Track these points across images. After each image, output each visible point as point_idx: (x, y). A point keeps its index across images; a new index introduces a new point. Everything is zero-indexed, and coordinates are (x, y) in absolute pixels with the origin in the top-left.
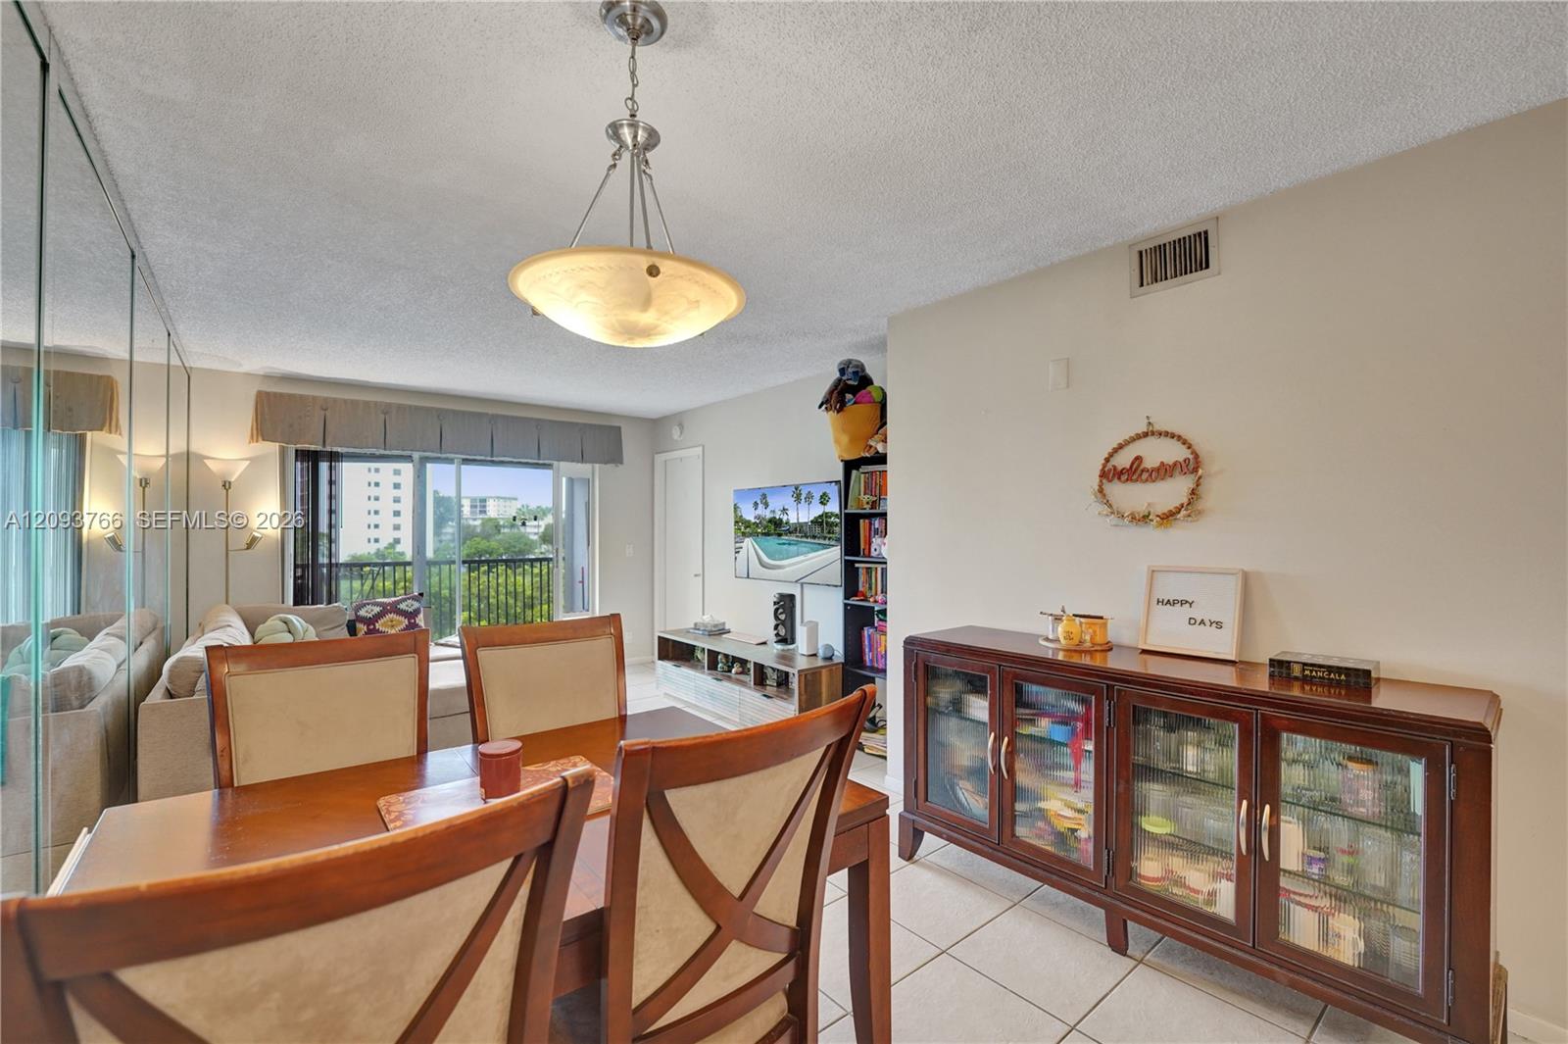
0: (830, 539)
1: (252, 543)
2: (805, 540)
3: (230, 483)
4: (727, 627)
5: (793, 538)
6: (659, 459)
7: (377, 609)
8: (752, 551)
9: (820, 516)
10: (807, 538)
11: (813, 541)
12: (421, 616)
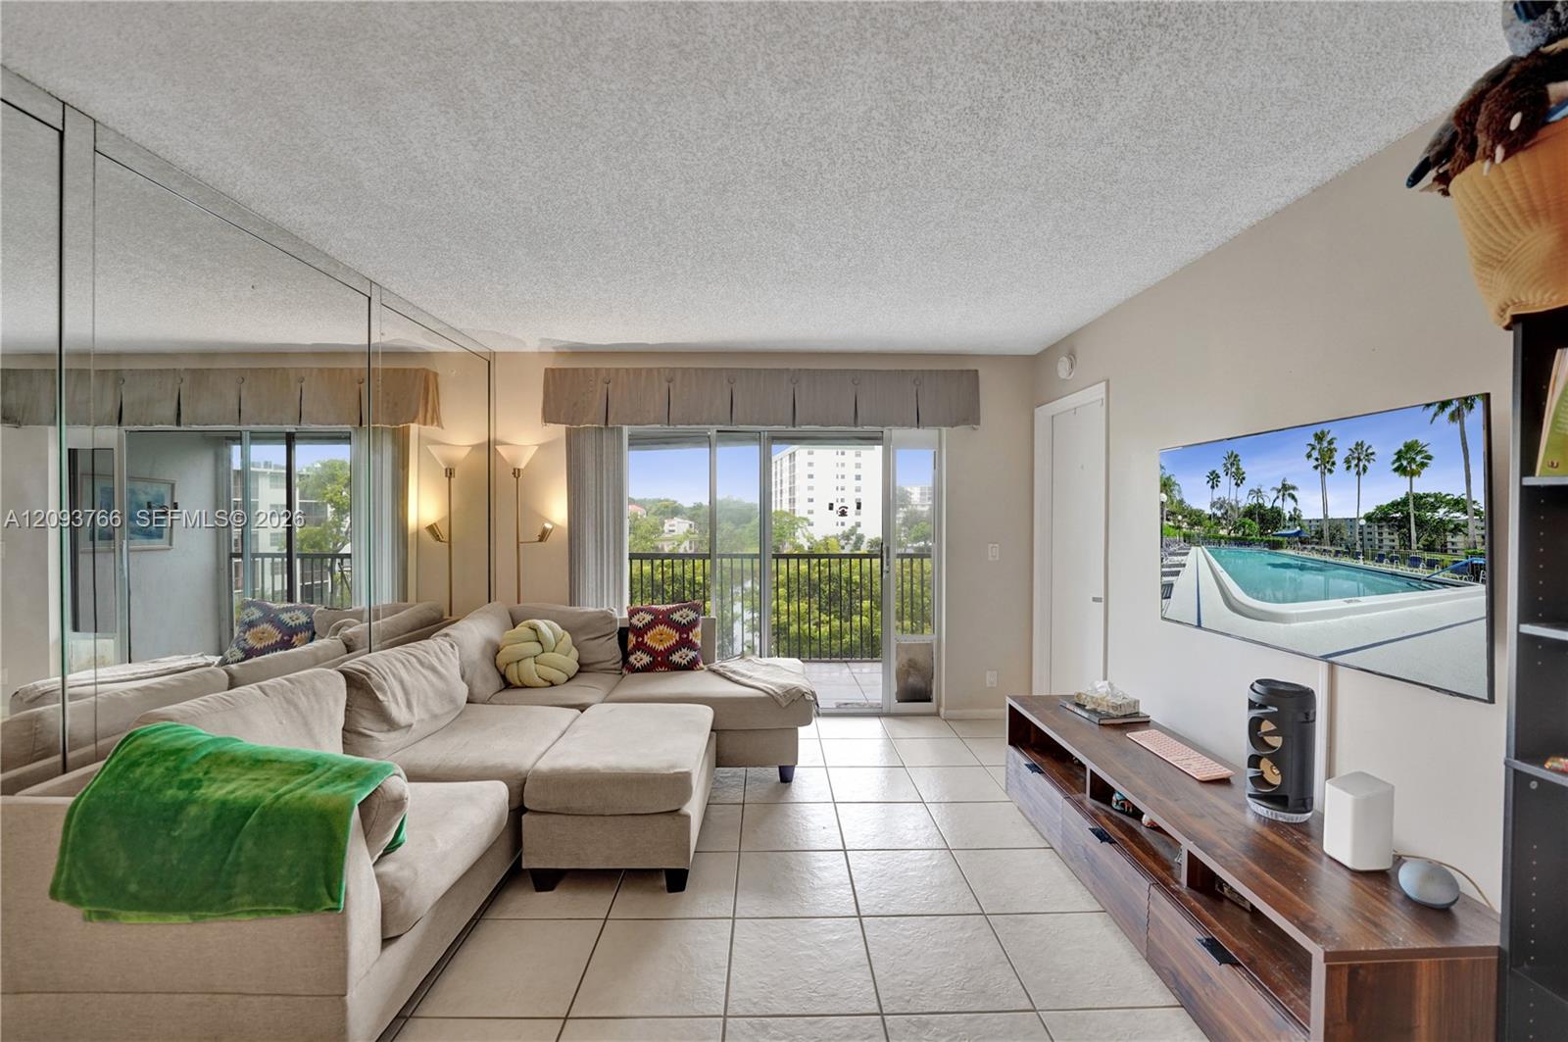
1: (544, 536)
2: (1347, 561)
3: (519, 470)
4: (1143, 710)
5: (1309, 554)
6: (1042, 414)
7: (648, 618)
8: (1206, 572)
9: (1394, 505)
10: (1356, 556)
11: (1371, 565)
12: (698, 629)
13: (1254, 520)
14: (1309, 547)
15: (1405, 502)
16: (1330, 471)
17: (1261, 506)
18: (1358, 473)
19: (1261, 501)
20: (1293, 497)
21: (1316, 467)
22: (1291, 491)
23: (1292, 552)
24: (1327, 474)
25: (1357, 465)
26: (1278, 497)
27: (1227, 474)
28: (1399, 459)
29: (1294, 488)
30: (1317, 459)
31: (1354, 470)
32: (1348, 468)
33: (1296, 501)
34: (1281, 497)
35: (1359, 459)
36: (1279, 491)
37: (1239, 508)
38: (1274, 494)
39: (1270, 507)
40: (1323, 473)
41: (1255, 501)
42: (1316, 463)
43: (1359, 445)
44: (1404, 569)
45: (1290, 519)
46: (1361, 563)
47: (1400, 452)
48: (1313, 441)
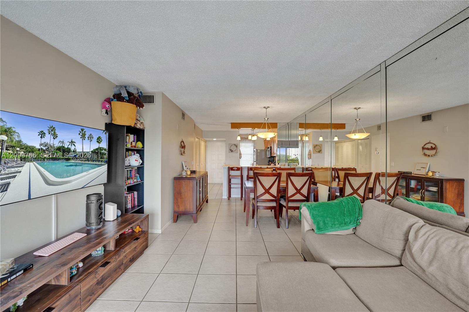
0: (101, 162)
2: (87, 162)
9: (96, 149)
11: (92, 163)
13: (60, 151)
14: (78, 159)
15: (98, 149)
16: (84, 139)
17: (63, 147)
18: (90, 141)
19: (63, 145)
20: (74, 145)
21: (81, 138)
22: (74, 143)
23: (73, 161)
24: (84, 140)
25: (90, 139)
26: (70, 145)
27: (49, 134)
28: (97, 139)
29: (75, 142)
30: (81, 136)
31: (89, 140)
32: (88, 139)
33: (75, 146)
34: (71, 145)
35: (91, 138)
36: (70, 143)
37: (54, 147)
38: (68, 144)
39: (67, 147)
40: (83, 140)
41: (61, 145)
42: (81, 137)
43: (91, 134)
44: (97, 163)
45: (73, 151)
46: (90, 162)
47: (98, 138)
48: (80, 131)
